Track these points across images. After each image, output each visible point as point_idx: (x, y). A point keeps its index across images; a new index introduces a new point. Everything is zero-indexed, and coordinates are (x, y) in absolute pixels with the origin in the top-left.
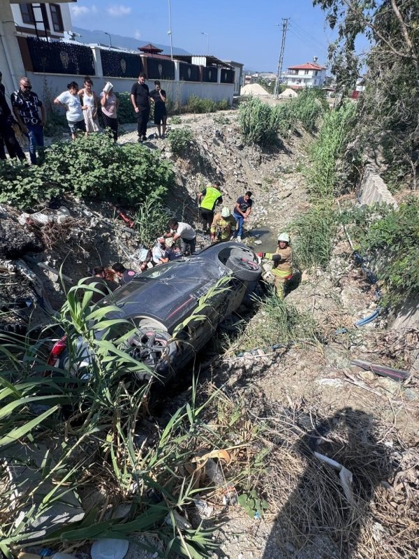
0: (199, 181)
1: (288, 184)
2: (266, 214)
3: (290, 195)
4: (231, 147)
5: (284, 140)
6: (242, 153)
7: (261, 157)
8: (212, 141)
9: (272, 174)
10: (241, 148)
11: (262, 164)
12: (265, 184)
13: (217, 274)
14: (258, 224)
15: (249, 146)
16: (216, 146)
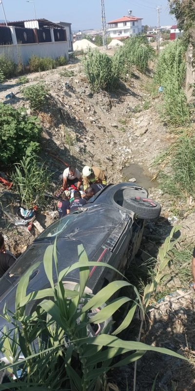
0: (63, 133)
1: (141, 121)
2: (130, 152)
3: (147, 130)
4: (82, 97)
5: (126, 84)
6: (93, 100)
7: (110, 101)
8: (64, 94)
9: (124, 116)
10: (91, 96)
11: (113, 108)
12: (120, 125)
13: (120, 219)
14: (126, 163)
15: (98, 93)
16: (69, 98)
